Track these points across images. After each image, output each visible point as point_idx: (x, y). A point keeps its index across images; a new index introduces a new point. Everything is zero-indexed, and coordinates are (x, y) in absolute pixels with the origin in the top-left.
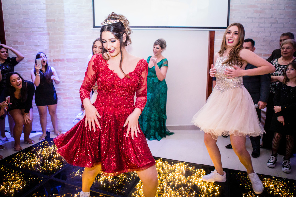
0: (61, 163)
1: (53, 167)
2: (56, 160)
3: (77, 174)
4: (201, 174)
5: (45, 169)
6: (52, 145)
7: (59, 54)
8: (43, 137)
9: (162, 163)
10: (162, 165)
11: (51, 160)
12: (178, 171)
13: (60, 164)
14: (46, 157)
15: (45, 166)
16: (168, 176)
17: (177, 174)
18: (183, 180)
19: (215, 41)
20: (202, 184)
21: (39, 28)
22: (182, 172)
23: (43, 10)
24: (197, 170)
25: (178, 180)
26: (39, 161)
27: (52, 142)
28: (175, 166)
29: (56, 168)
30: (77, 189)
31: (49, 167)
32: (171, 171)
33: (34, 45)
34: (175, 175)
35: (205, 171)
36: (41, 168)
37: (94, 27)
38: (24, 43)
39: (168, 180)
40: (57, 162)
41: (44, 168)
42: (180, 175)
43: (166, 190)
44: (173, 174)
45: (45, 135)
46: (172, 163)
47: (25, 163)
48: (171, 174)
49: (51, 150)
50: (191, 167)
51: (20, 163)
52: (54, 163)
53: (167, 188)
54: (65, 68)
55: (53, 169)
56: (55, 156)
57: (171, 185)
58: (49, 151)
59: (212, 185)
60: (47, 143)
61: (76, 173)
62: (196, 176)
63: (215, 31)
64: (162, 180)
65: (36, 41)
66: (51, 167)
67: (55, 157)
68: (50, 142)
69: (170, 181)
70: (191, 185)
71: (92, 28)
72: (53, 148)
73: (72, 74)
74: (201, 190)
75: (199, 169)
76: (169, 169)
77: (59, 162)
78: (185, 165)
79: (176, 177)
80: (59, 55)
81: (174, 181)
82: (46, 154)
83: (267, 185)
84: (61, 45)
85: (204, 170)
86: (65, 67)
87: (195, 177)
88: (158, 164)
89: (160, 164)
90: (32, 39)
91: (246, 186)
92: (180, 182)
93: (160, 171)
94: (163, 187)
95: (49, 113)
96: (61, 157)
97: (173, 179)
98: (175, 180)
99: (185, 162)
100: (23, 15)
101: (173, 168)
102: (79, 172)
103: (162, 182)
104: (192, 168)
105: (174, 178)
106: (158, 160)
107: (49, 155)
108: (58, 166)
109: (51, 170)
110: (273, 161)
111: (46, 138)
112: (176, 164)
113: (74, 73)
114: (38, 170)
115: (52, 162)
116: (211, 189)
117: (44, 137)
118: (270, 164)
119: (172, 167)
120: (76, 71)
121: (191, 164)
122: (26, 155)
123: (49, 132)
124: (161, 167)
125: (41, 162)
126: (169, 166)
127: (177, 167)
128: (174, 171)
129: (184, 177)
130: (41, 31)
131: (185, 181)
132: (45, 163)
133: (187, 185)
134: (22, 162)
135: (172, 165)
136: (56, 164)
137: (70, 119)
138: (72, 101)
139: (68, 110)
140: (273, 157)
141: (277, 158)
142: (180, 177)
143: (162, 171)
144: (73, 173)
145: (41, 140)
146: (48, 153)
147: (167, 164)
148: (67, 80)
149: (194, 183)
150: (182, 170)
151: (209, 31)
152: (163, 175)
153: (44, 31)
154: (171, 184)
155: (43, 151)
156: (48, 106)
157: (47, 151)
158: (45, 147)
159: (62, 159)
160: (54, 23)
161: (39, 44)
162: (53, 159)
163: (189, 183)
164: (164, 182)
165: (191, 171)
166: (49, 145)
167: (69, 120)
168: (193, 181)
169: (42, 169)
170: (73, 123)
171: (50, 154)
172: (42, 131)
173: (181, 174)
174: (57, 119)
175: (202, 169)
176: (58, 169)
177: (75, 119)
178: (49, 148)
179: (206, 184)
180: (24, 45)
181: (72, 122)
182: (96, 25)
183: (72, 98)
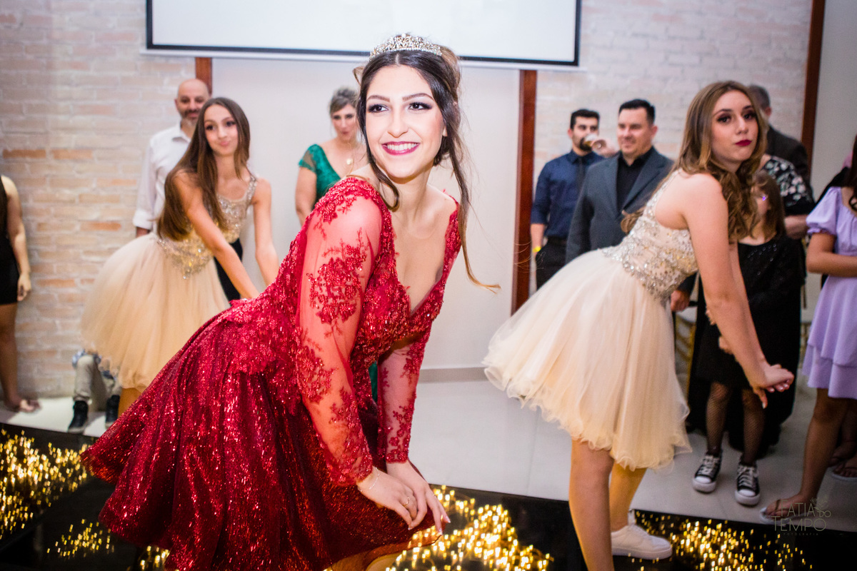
0: (24, 505)
2: (8, 495)
3: (82, 540)
4: (496, 522)
7: (25, 133)
13: (21, 512)
20: (497, 555)
24: (481, 510)
25: (420, 544)
35: (506, 512)
37: (150, 45)
40: (9, 502)
50: (462, 499)
54: (48, 179)
57: (398, 563)
59: (527, 555)
61: (76, 538)
62: (479, 529)
70: (461, 560)
71: (144, 50)
73: (72, 202)
75: (487, 507)
77: (17, 503)
78: (445, 495)
80: (27, 136)
83: (692, 544)
84: (35, 102)
85: (504, 508)
86: (46, 176)
87: (477, 533)
92: (427, 553)
99: (444, 488)
102: (90, 534)
104: (466, 502)
108: (12, 518)
110: (710, 470)
113: (80, 196)
116: (525, 568)
118: (703, 481)
120: (85, 190)
121: (462, 494)
131: (442, 548)
133: (449, 561)
138: (72, 291)
139: (58, 322)
140: (711, 458)
141: (720, 461)
144: (66, 539)
148: (54, 221)
149: (473, 553)
159: (28, 493)
163: (457, 552)
165: (464, 513)
167: (59, 357)
168: (469, 547)
170: (72, 367)
174: (16, 354)
175: (497, 505)
176: (14, 527)
177: (79, 354)
179: (508, 554)
181: (71, 363)
182: (156, 41)
183: (70, 282)
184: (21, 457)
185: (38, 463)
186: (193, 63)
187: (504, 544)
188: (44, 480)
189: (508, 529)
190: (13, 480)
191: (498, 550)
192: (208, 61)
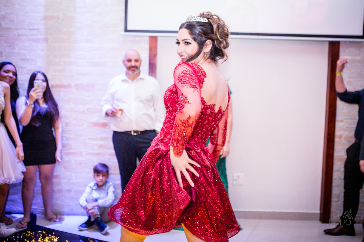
6: (40, 239)
8: (23, 223)
21: (30, 30)
27: (39, 233)
33: (20, 59)
37: (126, 30)
38: (3, 55)
45: (28, 219)
54: (72, 100)
60: (31, 234)
65: (23, 52)
68: (36, 233)
71: (123, 33)
73: (83, 112)
80: (63, 77)
84: (67, 60)
86: (71, 98)
90: (17, 48)
95: (40, 179)
100: (5, 6)
111: (29, 224)
113: (88, 109)
117: (26, 224)
120: (90, 106)
123: (34, 213)
130: (34, 35)
137: (75, 192)
138: (81, 159)
139: (73, 175)
145: (19, 228)
148: (74, 122)
151: (330, 42)
153: (39, 34)
156: (40, 166)
161: (28, 57)
166: (33, 239)
167: (73, 193)
172: (23, 212)
180: (2, 57)
182: (129, 28)
183: (80, 154)
186: (148, 39)
192: (156, 38)
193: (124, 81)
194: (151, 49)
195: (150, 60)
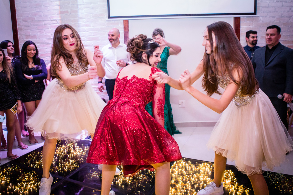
0: (76, 163)
1: (68, 167)
2: (71, 160)
3: (94, 175)
4: (229, 176)
5: (60, 170)
6: (67, 144)
9: (186, 163)
10: (185, 165)
11: (66, 160)
12: (203, 172)
13: (75, 165)
14: (60, 157)
15: (60, 166)
16: (192, 178)
17: (202, 175)
18: (209, 182)
19: (241, 29)
20: (230, 187)
21: (51, 20)
22: (208, 173)
23: (55, 2)
25: (203, 182)
26: (53, 160)
28: (200, 166)
29: (71, 168)
30: (94, 191)
31: (64, 168)
32: (195, 173)
33: (47, 39)
34: (200, 177)
35: (233, 172)
36: (56, 168)
37: (109, 17)
38: (37, 37)
39: (192, 182)
40: (72, 162)
41: (59, 168)
42: (205, 177)
43: (190, 193)
44: (197, 176)
46: (196, 164)
47: (39, 163)
48: (195, 176)
49: (66, 149)
51: (34, 163)
52: (69, 163)
53: (191, 191)
55: (68, 170)
56: (70, 155)
58: (63, 150)
59: (241, 188)
61: (92, 174)
63: (241, 18)
64: (186, 182)
65: (48, 34)
66: (66, 167)
67: (70, 157)
69: (194, 183)
71: (107, 19)
72: (68, 147)
74: (229, 193)
76: (193, 170)
77: (74, 162)
78: (211, 165)
79: (201, 179)
81: (198, 184)
82: (61, 153)
88: (181, 164)
89: (183, 165)
90: (44, 32)
91: (281, 189)
92: (205, 185)
93: (183, 172)
94: (187, 190)
96: (76, 157)
97: (198, 181)
98: (200, 182)
99: (210, 163)
100: (36, 7)
101: (198, 169)
102: (96, 173)
103: (185, 184)
105: (199, 179)
106: (181, 160)
107: (63, 154)
108: (73, 167)
109: (67, 171)
112: (201, 165)
114: (53, 170)
115: (67, 162)
116: (240, 192)
119: (196, 168)
122: (40, 155)
124: (184, 168)
125: (55, 162)
126: (193, 166)
127: (202, 168)
128: (199, 172)
129: (209, 179)
130: (54, 24)
132: (60, 163)
134: (35, 161)
135: (196, 166)
136: (71, 164)
142: (205, 179)
143: (186, 172)
144: (89, 174)
146: (63, 152)
147: (190, 164)
150: (208, 171)
151: (234, 17)
152: (186, 177)
153: (57, 23)
154: (196, 186)
155: (57, 150)
157: (61, 151)
158: (60, 146)
159: (77, 159)
160: (67, 15)
162: (68, 159)
164: (187, 184)
166: (63, 144)
169: (57, 170)
171: (65, 153)
173: (207, 175)
175: (229, 170)
176: (74, 169)
178: (63, 147)
179: (234, 187)
180: (36, 38)
182: (111, 16)
184: (74, 148)
185: (79, 150)
187: (233, 183)
188: (81, 155)
189: (234, 178)
190: (72, 155)
191: (230, 185)
192: (127, 21)
193: (110, 48)
194: (125, 28)
195: (125, 35)
